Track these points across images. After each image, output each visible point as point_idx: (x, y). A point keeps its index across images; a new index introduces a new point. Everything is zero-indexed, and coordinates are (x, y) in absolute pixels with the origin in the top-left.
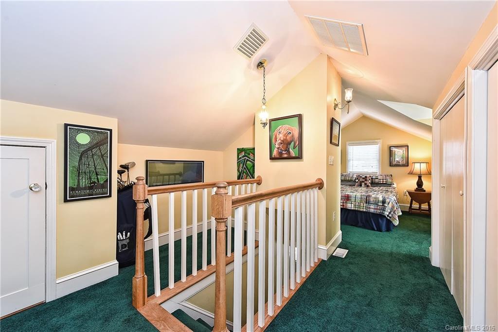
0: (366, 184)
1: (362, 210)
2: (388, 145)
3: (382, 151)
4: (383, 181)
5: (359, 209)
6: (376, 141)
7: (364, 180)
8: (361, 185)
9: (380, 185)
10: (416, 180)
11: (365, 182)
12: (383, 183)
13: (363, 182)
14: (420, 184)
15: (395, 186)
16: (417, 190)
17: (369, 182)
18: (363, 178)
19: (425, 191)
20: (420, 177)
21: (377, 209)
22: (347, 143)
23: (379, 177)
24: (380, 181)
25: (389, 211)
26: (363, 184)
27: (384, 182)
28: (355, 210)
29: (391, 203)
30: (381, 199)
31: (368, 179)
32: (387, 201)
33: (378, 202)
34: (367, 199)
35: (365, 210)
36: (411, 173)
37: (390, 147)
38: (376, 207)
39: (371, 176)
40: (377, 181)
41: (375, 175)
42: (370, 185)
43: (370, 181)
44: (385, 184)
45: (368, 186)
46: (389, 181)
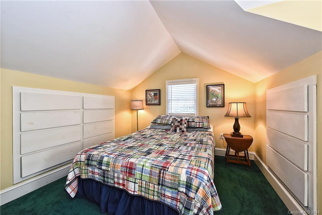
0: (180, 129)
1: (151, 197)
2: (205, 84)
3: (198, 90)
4: (199, 125)
5: (147, 195)
6: (194, 79)
7: (179, 124)
8: (176, 131)
9: (196, 129)
10: (233, 122)
11: (180, 127)
12: (199, 127)
13: (178, 126)
14: (237, 128)
15: (211, 130)
16: (234, 135)
17: (184, 127)
18: (179, 122)
19: (242, 136)
20: (237, 120)
21: (176, 200)
22: (167, 82)
23: (196, 120)
24: (197, 125)
25: (199, 205)
26: (178, 129)
27: (201, 126)
28: (140, 197)
29: (201, 188)
30: (183, 178)
31: (183, 123)
32: (195, 183)
33: (179, 185)
34: (160, 176)
35: (156, 198)
36: (228, 115)
37: (207, 86)
38: (175, 196)
39: (188, 118)
40: (193, 124)
41: (192, 117)
42: (185, 130)
43: (185, 125)
44: (201, 128)
45: (183, 131)
46: (206, 124)
